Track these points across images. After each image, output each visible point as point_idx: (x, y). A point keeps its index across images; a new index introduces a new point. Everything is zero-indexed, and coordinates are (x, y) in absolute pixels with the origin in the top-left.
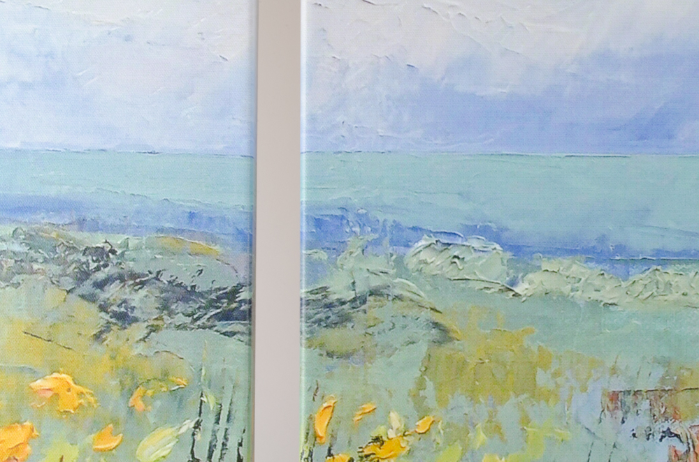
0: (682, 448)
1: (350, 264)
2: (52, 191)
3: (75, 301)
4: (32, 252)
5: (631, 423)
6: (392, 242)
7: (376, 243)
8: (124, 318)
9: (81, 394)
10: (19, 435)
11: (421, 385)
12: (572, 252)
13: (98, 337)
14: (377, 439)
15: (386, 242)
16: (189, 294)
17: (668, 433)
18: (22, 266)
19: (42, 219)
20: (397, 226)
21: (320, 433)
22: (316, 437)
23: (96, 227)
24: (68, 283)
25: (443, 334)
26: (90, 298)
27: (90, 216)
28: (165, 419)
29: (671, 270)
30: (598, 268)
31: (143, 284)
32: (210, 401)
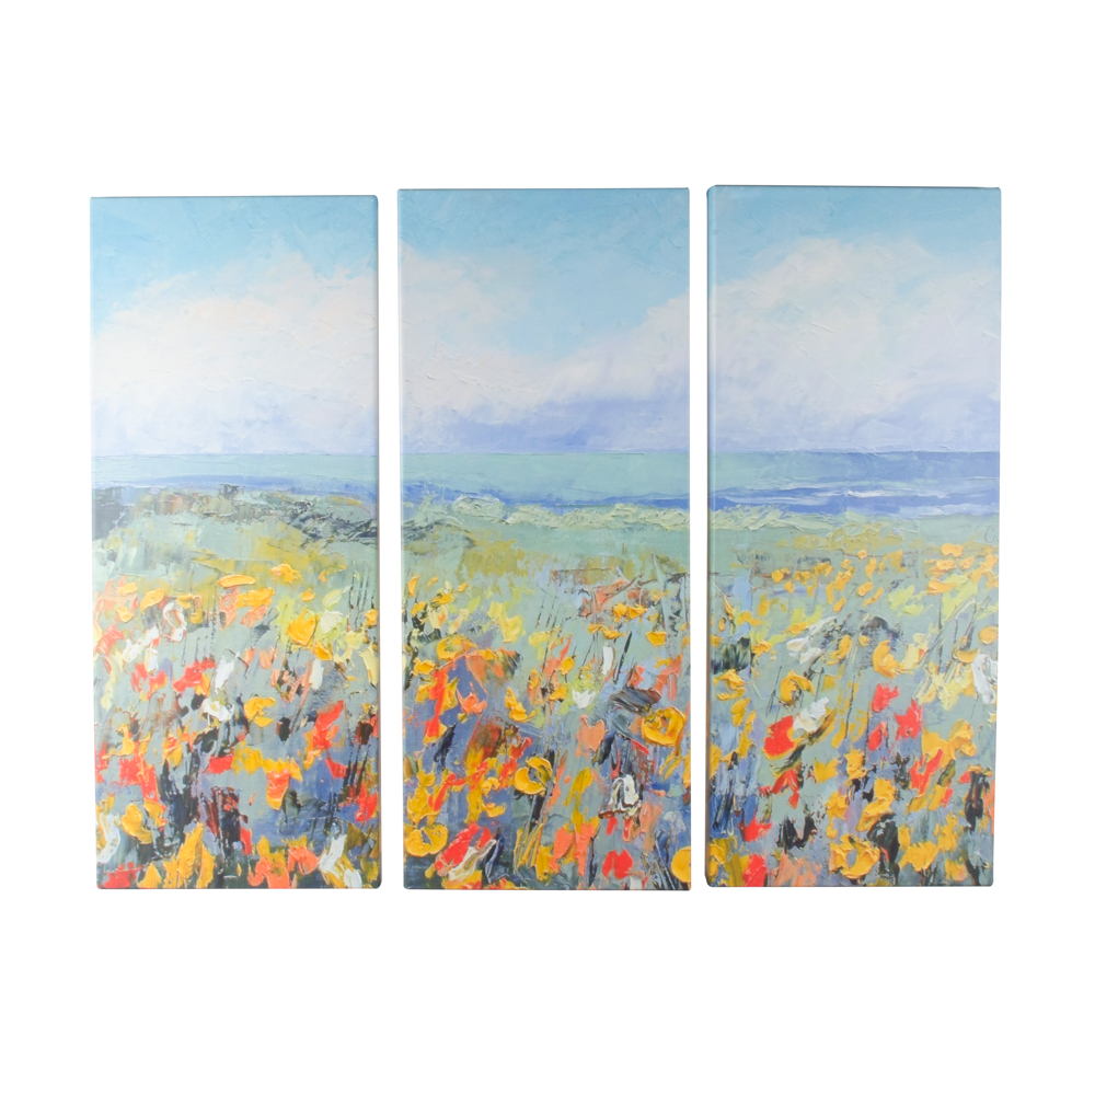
0: (589, 598)
1: (425, 509)
2: (278, 475)
3: (291, 528)
4: (270, 505)
5: (564, 586)
6: (446, 498)
7: (438, 498)
8: (315, 537)
9: (295, 574)
10: (265, 594)
11: (460, 568)
12: (535, 502)
13: (303, 546)
14: (439, 595)
15: (442, 498)
16: (346, 525)
17: (582, 591)
18: (265, 511)
19: (274, 488)
20: (448, 490)
21: (411, 591)
22: (409, 593)
23: (300, 492)
24: (288, 520)
25: (471, 543)
26: (298, 527)
27: (297, 487)
28: (336, 585)
29: (584, 510)
30: (547, 510)
31: (324, 519)
32: (357, 576)
